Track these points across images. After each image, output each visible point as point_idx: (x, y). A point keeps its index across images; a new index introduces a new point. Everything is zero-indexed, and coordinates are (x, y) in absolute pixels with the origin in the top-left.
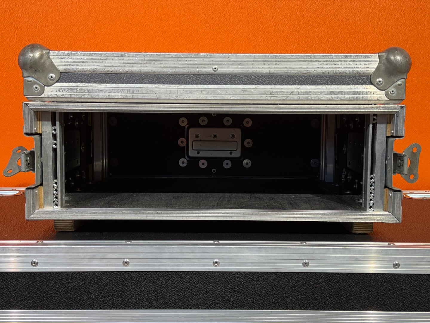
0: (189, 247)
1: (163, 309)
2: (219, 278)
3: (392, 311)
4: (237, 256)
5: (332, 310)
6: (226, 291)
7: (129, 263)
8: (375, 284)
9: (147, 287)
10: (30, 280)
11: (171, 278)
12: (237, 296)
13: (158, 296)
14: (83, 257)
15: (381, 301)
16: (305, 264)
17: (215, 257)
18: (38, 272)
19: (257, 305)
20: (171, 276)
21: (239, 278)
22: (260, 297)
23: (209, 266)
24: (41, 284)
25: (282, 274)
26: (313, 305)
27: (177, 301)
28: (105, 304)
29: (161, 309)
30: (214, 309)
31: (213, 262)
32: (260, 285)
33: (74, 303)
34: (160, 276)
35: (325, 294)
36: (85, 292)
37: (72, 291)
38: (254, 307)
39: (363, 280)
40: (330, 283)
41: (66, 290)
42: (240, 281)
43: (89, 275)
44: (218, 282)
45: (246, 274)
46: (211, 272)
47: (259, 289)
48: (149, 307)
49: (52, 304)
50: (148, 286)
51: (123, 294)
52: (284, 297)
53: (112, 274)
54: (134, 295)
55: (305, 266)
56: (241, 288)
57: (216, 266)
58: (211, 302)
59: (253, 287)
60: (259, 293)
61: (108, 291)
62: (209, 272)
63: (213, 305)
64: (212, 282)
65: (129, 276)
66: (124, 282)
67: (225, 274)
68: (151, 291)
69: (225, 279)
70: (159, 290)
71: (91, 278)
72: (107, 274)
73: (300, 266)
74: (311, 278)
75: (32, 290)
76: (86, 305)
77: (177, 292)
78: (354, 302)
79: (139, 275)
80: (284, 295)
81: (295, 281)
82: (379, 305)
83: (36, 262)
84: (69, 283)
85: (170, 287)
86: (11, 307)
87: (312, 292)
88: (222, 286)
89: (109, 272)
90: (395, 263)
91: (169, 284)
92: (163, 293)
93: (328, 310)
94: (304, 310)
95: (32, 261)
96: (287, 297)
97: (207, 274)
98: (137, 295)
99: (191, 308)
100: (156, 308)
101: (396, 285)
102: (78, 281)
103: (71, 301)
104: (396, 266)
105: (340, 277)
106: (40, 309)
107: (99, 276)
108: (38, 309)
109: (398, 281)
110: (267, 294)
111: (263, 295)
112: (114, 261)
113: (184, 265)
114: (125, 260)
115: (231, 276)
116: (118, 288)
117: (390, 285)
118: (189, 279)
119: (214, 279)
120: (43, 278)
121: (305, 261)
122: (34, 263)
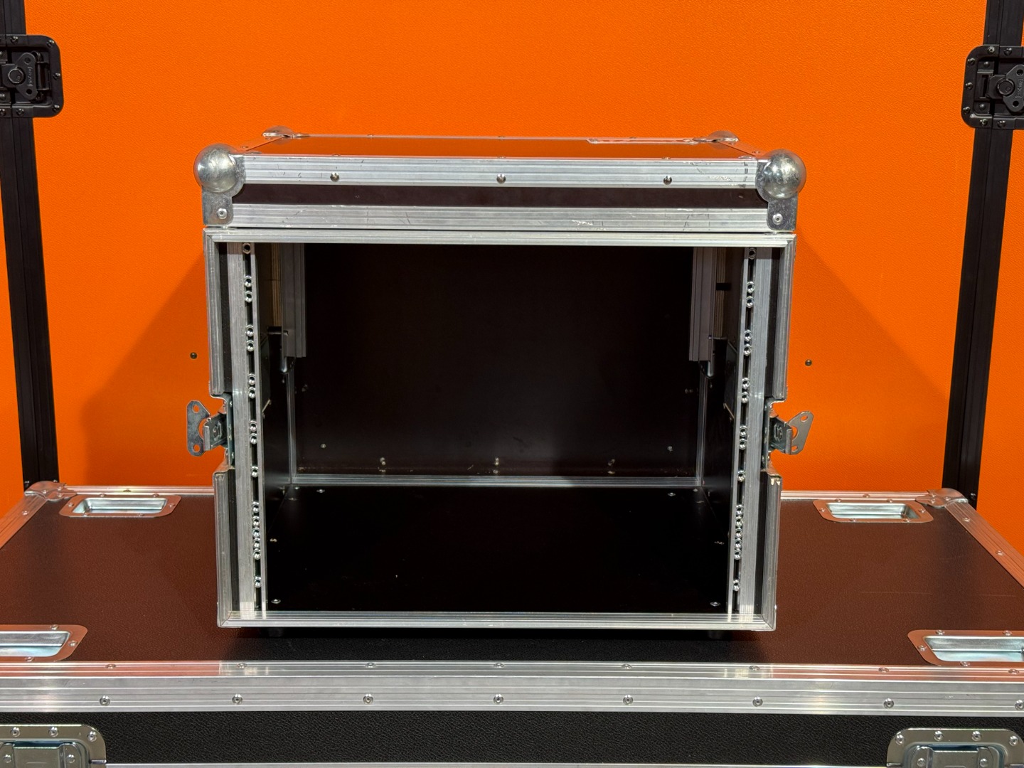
1: (422, 762)
2: (503, 720)
4: (529, 689)
5: (666, 763)
6: (512, 737)
7: (372, 698)
8: (727, 727)
9: (399, 731)
10: (232, 722)
11: (433, 720)
12: (528, 744)
13: (415, 744)
14: (307, 692)
15: (735, 750)
16: (627, 701)
17: (497, 691)
18: (242, 712)
19: (558, 756)
20: (434, 717)
21: (532, 719)
22: (562, 745)
23: (488, 703)
24: (247, 728)
25: (594, 714)
26: (639, 756)
27: (442, 751)
28: (339, 754)
29: (420, 761)
30: (496, 762)
31: (494, 698)
32: (562, 728)
33: (295, 753)
34: (417, 718)
35: (655, 741)
36: (310, 738)
37: (292, 737)
38: (552, 760)
39: (710, 722)
40: (662, 726)
41: (283, 735)
42: (533, 724)
43: (316, 715)
44: (502, 724)
45: (541, 715)
46: (491, 711)
47: (561, 735)
48: (402, 759)
49: (263, 755)
50: (401, 730)
51: (364, 741)
52: (596, 745)
53: (348, 714)
54: (380, 743)
55: (627, 704)
56: (535, 732)
57: (498, 703)
58: (491, 752)
59: (552, 732)
60: (560, 740)
61: (343, 736)
62: (488, 712)
63: (494, 756)
64: (492, 725)
65: (373, 717)
66: (365, 724)
67: (511, 714)
68: (405, 737)
69: (512, 721)
70: (417, 736)
71: (318, 719)
72: (341, 714)
73: (619, 704)
74: (635, 719)
75: (234, 736)
76: (311, 757)
77: (442, 739)
78: (696, 753)
79: (387, 715)
80: (596, 742)
81: (613, 723)
82: (732, 756)
83: (239, 698)
84: (286, 726)
85: (432, 732)
87: (636, 739)
88: (507, 731)
89: (343, 712)
90: (755, 699)
91: (431, 728)
92: (421, 740)
93: (660, 762)
94: (624, 763)
95: (234, 696)
96: (601, 746)
97: (485, 714)
98: (384, 742)
99: (461, 761)
100: (411, 760)
101: (757, 729)
103: (290, 750)
104: (758, 703)
105: (677, 718)
106: (246, 762)
107: (330, 717)
109: (760, 723)
110: (572, 741)
111: (565, 742)
112: (350, 696)
113: (452, 702)
114: (367, 695)
115: (520, 717)
116: (357, 734)
117: (748, 728)
118: (460, 721)
119: (496, 721)
120: (249, 719)
121: (626, 696)
122: (237, 700)
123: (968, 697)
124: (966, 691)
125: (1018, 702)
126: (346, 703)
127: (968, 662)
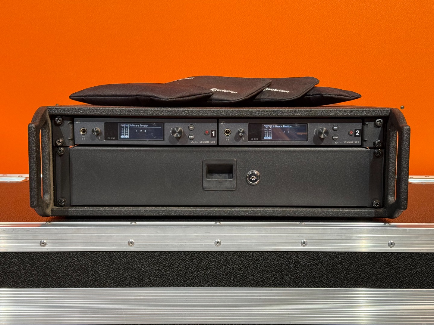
0: (192, 228)
1: (167, 287)
2: (221, 257)
3: (388, 288)
4: (238, 236)
5: (330, 287)
6: (227, 269)
7: (134, 243)
8: (371, 262)
9: (151, 266)
10: (39, 260)
11: (174, 258)
12: (238, 274)
13: (162, 275)
14: (90, 238)
15: (376, 278)
16: (304, 244)
17: (216, 237)
18: (47, 252)
19: (258, 283)
20: (175, 255)
21: (240, 257)
22: (261, 275)
23: (211, 245)
24: (50, 264)
25: (281, 253)
26: (312, 283)
27: (180, 279)
28: (111, 282)
29: (165, 287)
30: (216, 287)
31: (215, 242)
32: (261, 263)
33: (82, 281)
34: (163, 256)
35: (323, 272)
36: (92, 271)
37: (80, 270)
38: (254, 285)
39: (359, 258)
40: (327, 262)
41: (74, 269)
42: (241, 260)
43: (96, 254)
44: (220, 261)
45: (246, 254)
46: (213, 251)
47: (260, 268)
48: (154, 285)
49: (60, 283)
50: (153, 265)
51: (128, 272)
52: (283, 275)
53: (118, 254)
54: (139, 274)
55: (303, 246)
56: (242, 266)
57: (218, 246)
58: (213, 280)
59: (253, 266)
60: (259, 271)
61: (114, 269)
62: (211, 251)
63: (215, 283)
64: (214, 261)
65: (134, 255)
66: (129, 261)
67: (226, 253)
68: (155, 270)
69: (227, 258)
70: (163, 269)
71: (98, 257)
72: (113, 254)
73: (298, 246)
74: (309, 256)
75: (41, 269)
76: (93, 284)
77: (180, 271)
78: (351, 280)
79: (144, 254)
80: (283, 273)
81: (294, 260)
82: (375, 283)
83: (44, 242)
84: (76, 262)
85: (174, 266)
86: (20, 285)
87: (310, 270)
88: (224, 265)
89: (115, 252)
90: (390, 242)
91: (173, 263)
92: (167, 272)
93: (326, 287)
94: (302, 287)
95: (41, 241)
96: (287, 275)
97: (209, 253)
98: (142, 273)
99: (193, 286)
100: (160, 286)
101: (391, 264)
102: (85, 260)
103: (79, 279)
104: (391, 245)
105: (337, 256)
106: (49, 288)
107: (105, 256)
108: (46, 288)
109: (393, 259)
110: (267, 272)
111: (263, 273)
112: (119, 241)
113: (187, 245)
114: (130, 241)
115: (232, 255)
116: (123, 267)
117: (385, 263)
118: (192, 258)
119: (216, 259)
120: (51, 257)
121: (303, 241)
122: (43, 243)
126: (116, 245)
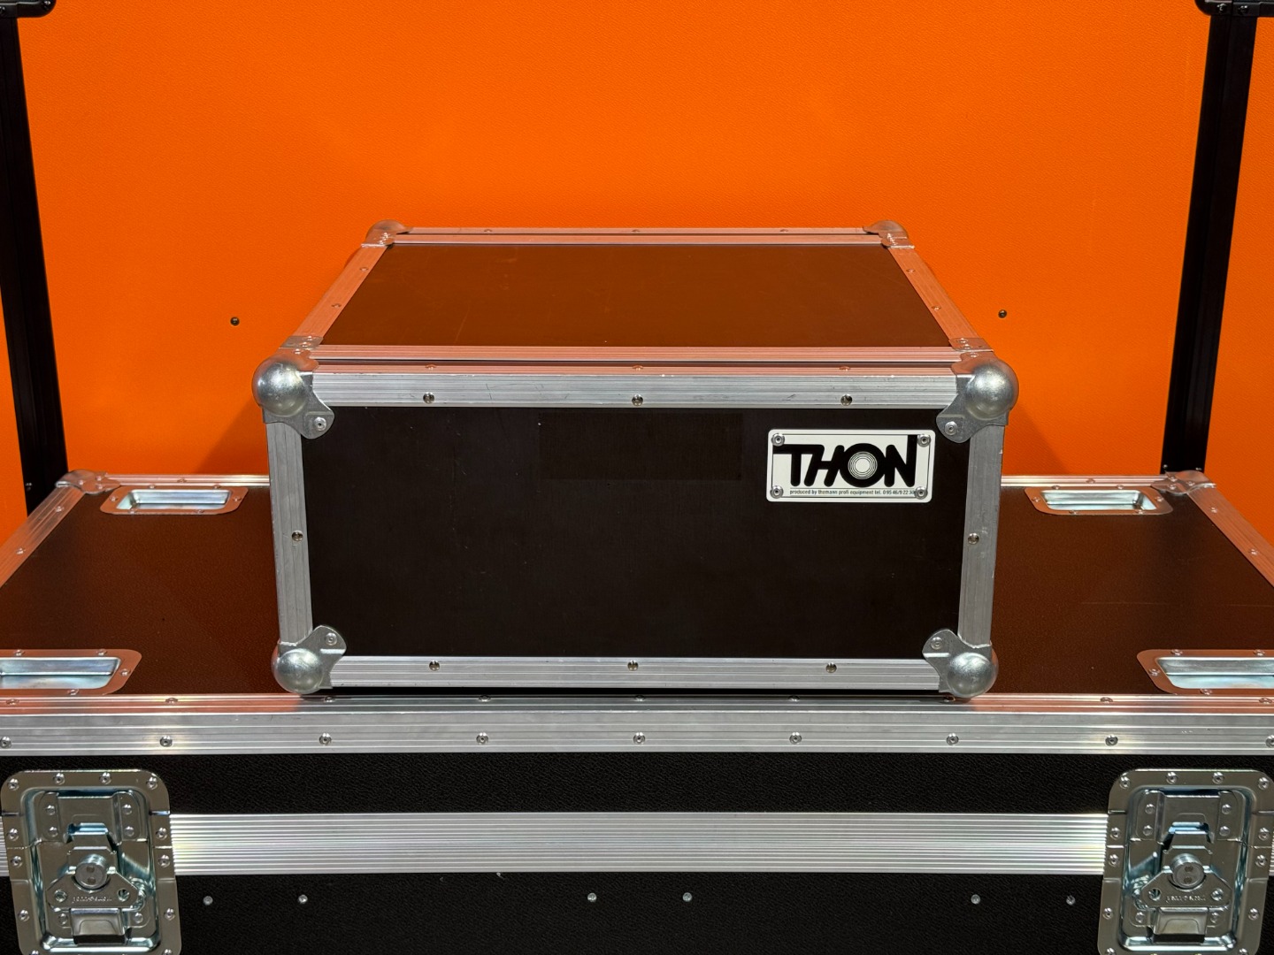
0: (592, 713)
1: (548, 811)
2: (644, 761)
4: (676, 727)
6: (656, 782)
7: (487, 738)
8: (916, 770)
9: (520, 776)
10: (319, 766)
12: (675, 790)
15: (925, 796)
16: (795, 740)
18: (332, 754)
19: (711, 805)
21: (679, 762)
22: (717, 792)
24: (339, 773)
25: (755, 755)
26: (808, 804)
27: (572, 799)
28: (448, 803)
29: (545, 811)
30: (637, 811)
31: (634, 737)
32: (716, 772)
33: (396, 802)
35: (828, 786)
36: (413, 784)
37: (392, 784)
38: (705, 808)
40: (837, 769)
41: (381, 781)
42: (681, 767)
43: (420, 758)
44: (643, 768)
45: (691, 756)
46: (631, 753)
47: (715, 780)
48: (525, 809)
49: (358, 805)
50: (522, 774)
51: (478, 787)
52: (757, 792)
53: (459, 757)
54: (497, 790)
56: (683, 777)
58: (631, 799)
59: (704, 776)
60: (714, 785)
61: (453, 782)
62: (627, 753)
63: (634, 805)
64: (632, 768)
65: (488, 759)
66: (479, 768)
67: (655, 755)
68: (527, 783)
69: (656, 763)
70: (541, 781)
71: (423, 762)
72: (450, 757)
74: (804, 760)
75: (322, 782)
76: (416, 806)
77: (571, 785)
78: (878, 799)
79: (506, 758)
80: (757, 788)
81: (778, 766)
82: (921, 803)
83: (327, 738)
84: (385, 770)
85: (560, 776)
87: (806, 783)
88: (650, 775)
89: (453, 754)
90: (950, 736)
91: (558, 772)
94: (791, 812)
95: (321, 736)
96: (763, 792)
97: (623, 756)
98: (503, 789)
99: (596, 811)
100: (535, 809)
101: (952, 772)
103: (391, 799)
104: (953, 741)
105: (854, 759)
106: (338, 813)
107: (437, 760)
108: (333, 812)
109: (955, 764)
110: (729, 787)
111: (720, 788)
113: (582, 741)
115: (666, 759)
116: (469, 779)
117: (940, 771)
119: (636, 765)
120: (340, 762)
121: (794, 734)
123: (1209, 732)
124: (1207, 725)
125: (1270, 738)
126: (456, 743)
127: (1209, 690)
